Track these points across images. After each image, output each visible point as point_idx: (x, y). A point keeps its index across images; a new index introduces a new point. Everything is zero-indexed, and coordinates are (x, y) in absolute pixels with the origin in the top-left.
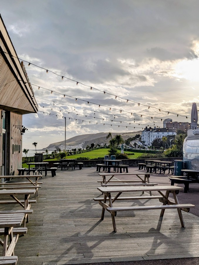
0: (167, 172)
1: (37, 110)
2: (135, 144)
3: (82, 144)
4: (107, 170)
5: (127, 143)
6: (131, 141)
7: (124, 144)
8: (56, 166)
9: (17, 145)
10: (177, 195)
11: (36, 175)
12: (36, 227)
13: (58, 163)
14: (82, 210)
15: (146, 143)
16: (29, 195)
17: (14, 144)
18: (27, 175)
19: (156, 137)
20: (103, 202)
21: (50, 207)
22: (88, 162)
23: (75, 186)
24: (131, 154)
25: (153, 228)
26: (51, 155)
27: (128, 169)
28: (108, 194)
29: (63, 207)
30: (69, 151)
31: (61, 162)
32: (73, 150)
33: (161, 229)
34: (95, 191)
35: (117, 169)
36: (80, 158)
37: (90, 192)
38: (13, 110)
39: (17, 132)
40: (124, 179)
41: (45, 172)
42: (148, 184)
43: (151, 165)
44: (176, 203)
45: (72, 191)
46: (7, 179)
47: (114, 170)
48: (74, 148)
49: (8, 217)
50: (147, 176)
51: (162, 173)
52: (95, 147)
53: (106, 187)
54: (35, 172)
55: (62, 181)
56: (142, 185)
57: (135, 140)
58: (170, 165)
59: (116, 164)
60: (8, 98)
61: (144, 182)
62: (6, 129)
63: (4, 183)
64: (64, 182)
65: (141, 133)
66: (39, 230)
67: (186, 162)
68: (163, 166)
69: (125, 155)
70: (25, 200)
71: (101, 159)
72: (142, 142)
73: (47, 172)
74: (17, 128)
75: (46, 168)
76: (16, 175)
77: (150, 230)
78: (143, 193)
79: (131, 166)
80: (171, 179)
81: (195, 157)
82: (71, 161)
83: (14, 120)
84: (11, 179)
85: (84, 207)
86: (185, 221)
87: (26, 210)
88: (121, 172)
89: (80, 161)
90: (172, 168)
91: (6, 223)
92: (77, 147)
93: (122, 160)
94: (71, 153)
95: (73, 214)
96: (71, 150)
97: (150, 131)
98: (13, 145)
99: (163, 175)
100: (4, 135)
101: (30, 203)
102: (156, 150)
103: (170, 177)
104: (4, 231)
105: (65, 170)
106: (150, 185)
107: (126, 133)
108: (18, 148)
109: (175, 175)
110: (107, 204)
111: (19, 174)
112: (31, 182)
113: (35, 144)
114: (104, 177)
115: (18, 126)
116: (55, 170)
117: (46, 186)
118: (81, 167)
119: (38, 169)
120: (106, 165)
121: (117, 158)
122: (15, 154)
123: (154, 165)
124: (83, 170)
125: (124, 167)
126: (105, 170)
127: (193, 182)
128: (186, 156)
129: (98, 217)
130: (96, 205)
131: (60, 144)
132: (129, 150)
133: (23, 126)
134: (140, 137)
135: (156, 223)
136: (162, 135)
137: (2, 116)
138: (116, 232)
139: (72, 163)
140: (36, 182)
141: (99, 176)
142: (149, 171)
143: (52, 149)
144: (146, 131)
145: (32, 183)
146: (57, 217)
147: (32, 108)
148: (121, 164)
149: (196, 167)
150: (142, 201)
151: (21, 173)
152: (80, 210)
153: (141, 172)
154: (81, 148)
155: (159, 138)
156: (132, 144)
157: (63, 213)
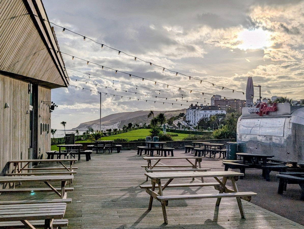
0: (218, 155)
1: (68, 84)
2: (179, 124)
3: (118, 123)
4: (150, 153)
5: (170, 122)
6: (174, 120)
7: (166, 124)
8: (90, 148)
9: (45, 124)
10: (236, 182)
11: (68, 158)
12: (74, 219)
13: (92, 146)
14: (126, 199)
15: (191, 123)
16: (66, 182)
17: (43, 124)
18: (58, 159)
19: (203, 116)
20: (151, 190)
21: (88, 195)
22: (127, 144)
23: (114, 171)
24: (175, 135)
25: (209, 220)
26: (82, 136)
27: (174, 152)
28: (158, 180)
29: (103, 195)
30: (103, 132)
31: (96, 144)
32: (107, 130)
33: (218, 220)
34: (138, 177)
35: (161, 152)
36: (118, 139)
37: (132, 178)
38: (41, 84)
39: (45, 109)
40: (170, 164)
41: (78, 155)
42: (199, 169)
43: (200, 148)
44: (235, 191)
45: (112, 178)
46: (35, 164)
47: (158, 154)
48: (108, 128)
49: (48, 207)
50: (199, 160)
51: (212, 156)
52: (133, 128)
53: (152, 172)
54: (67, 155)
55: (99, 165)
56: (193, 170)
57: (179, 119)
58: (221, 147)
59: (159, 146)
60: (36, 70)
61: (194, 167)
62: (33, 105)
63: (32, 168)
64: (101, 167)
65: (186, 111)
66: (78, 222)
67: (240, 144)
68: (213, 149)
69: (169, 136)
70: (62, 187)
71: (141, 140)
72: (186, 122)
73: (81, 155)
74: (45, 104)
75: (79, 151)
76: (45, 159)
77: (206, 222)
78: (193, 179)
79: (177, 149)
80: (224, 164)
81: (251, 138)
82: (108, 143)
83: (42, 96)
84: (39, 164)
85: (127, 195)
86: (245, 211)
87: (63, 199)
88: (165, 156)
89: (118, 143)
90: (223, 152)
91: (47, 214)
92: (113, 127)
93: (167, 142)
94: (105, 134)
95: (115, 203)
96: (105, 130)
97: (195, 109)
98: (41, 124)
99: (214, 159)
100: (31, 112)
101: (66, 191)
102: (203, 130)
103: (223, 161)
104: (44, 224)
105: (101, 154)
106: (202, 171)
107: (169, 111)
108: (46, 127)
109: (228, 159)
110: (156, 192)
111: (48, 158)
112: (65, 167)
113: (64, 123)
114: (149, 161)
115: (47, 103)
116: (90, 153)
117: (81, 171)
118: (119, 150)
119: (70, 152)
120: (149, 147)
121: (160, 140)
122: (43, 135)
123: (202, 148)
124: (122, 153)
125: (169, 150)
126: (147, 153)
127: (251, 167)
128: (240, 137)
129: (144, 207)
130: (141, 193)
131: (93, 123)
132: (172, 131)
133: (52, 103)
134: (185, 116)
135: (211, 213)
136: (209, 113)
137: (29, 91)
138: (167, 224)
139: (108, 146)
140: (71, 167)
141: (143, 160)
142: (198, 155)
143: (83, 129)
144: (191, 109)
145: (66, 169)
146: (98, 207)
147: (63, 81)
148: (164, 147)
149: (251, 151)
150: (194, 189)
151: (51, 157)
152: (123, 198)
153: (188, 155)
154: (117, 128)
155: (206, 117)
156: (176, 124)
157: (104, 202)
